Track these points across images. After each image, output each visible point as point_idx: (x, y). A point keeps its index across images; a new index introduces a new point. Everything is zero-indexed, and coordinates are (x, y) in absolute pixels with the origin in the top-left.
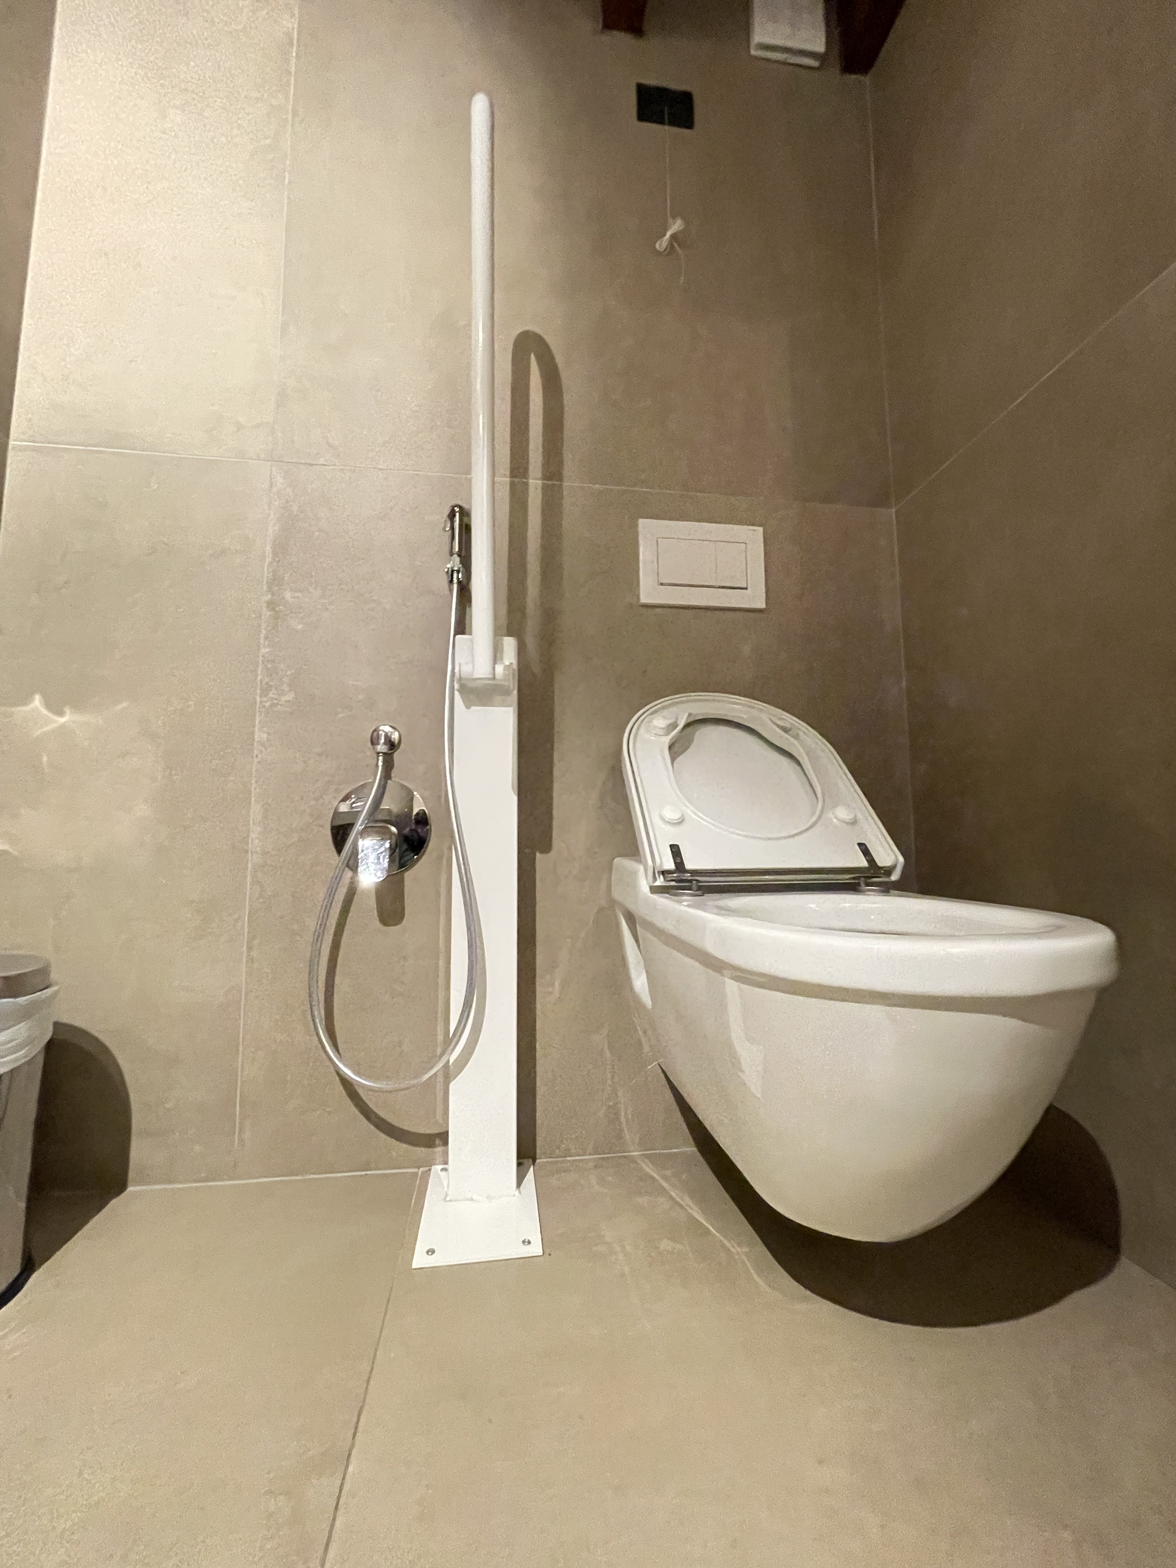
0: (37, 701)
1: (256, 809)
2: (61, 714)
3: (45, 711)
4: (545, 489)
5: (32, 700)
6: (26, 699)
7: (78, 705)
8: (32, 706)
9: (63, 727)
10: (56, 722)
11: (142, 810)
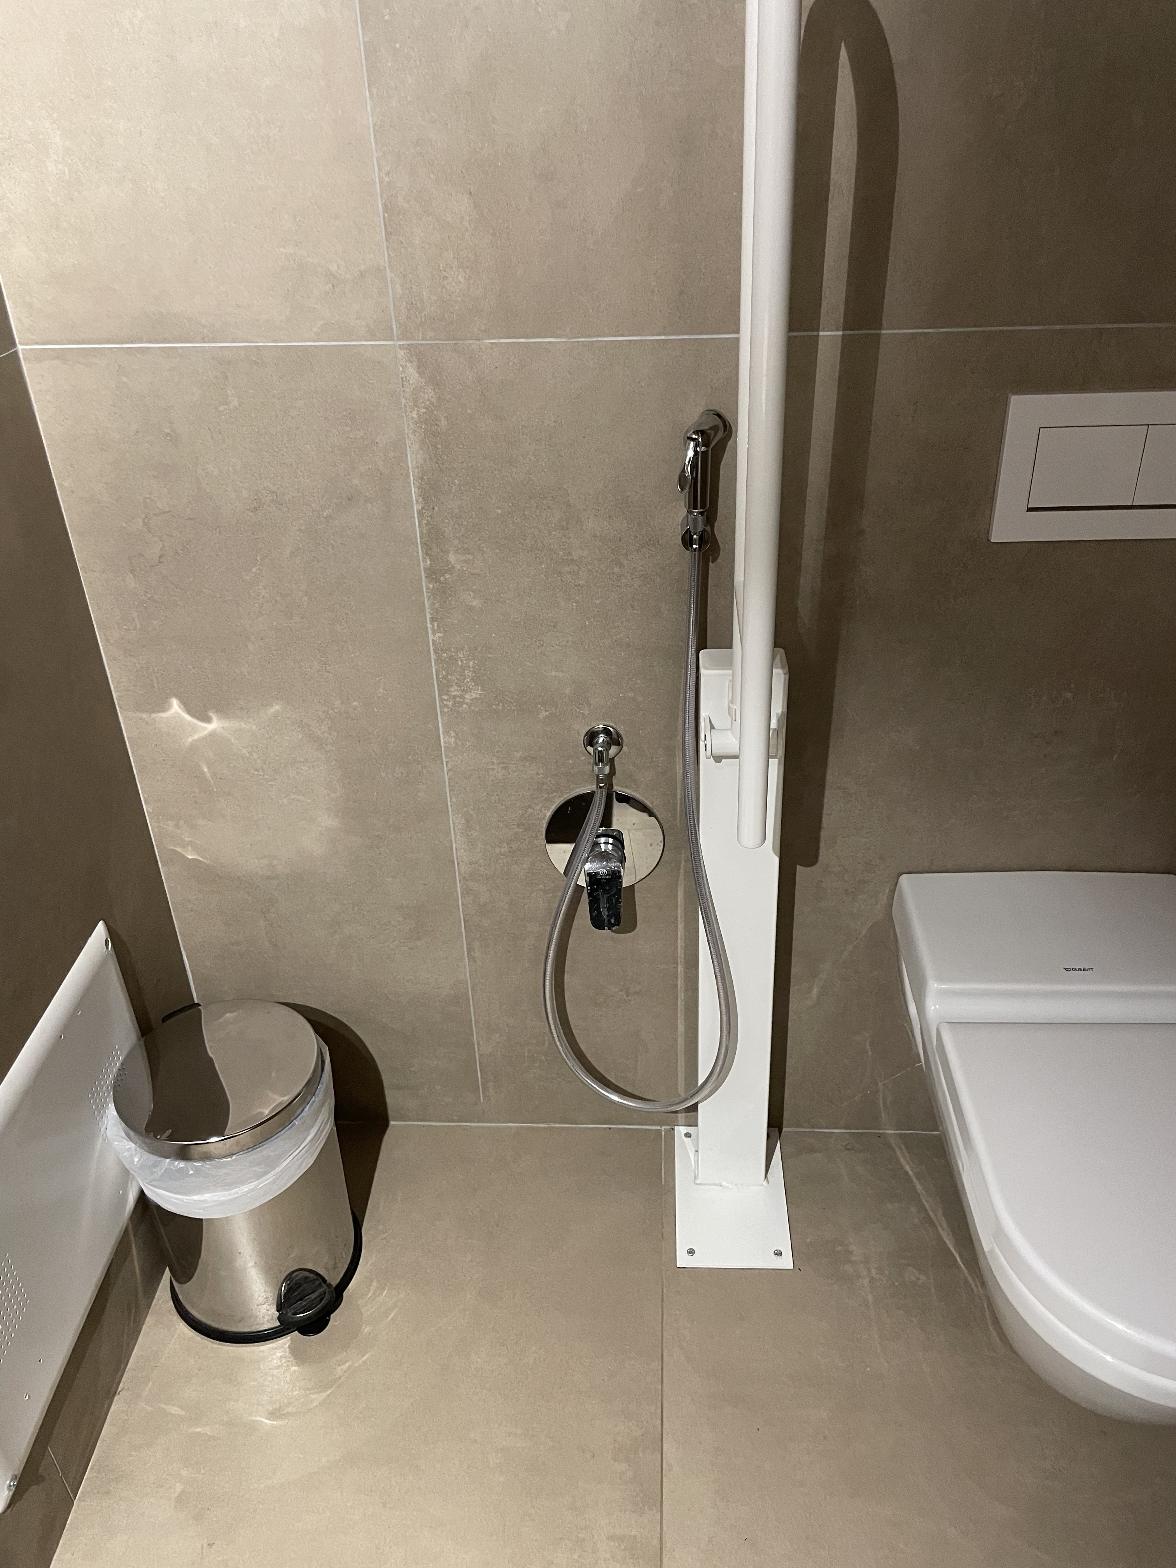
0: (175, 706)
1: (455, 821)
2: (208, 720)
3: (188, 718)
4: (847, 344)
5: (170, 707)
6: (163, 706)
7: (223, 710)
8: (171, 712)
9: (213, 734)
10: (205, 729)
11: (327, 821)
